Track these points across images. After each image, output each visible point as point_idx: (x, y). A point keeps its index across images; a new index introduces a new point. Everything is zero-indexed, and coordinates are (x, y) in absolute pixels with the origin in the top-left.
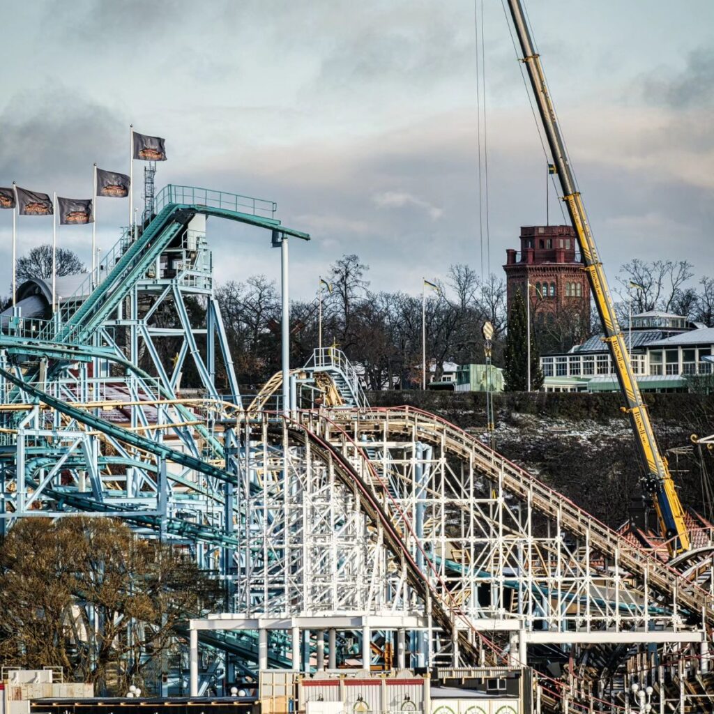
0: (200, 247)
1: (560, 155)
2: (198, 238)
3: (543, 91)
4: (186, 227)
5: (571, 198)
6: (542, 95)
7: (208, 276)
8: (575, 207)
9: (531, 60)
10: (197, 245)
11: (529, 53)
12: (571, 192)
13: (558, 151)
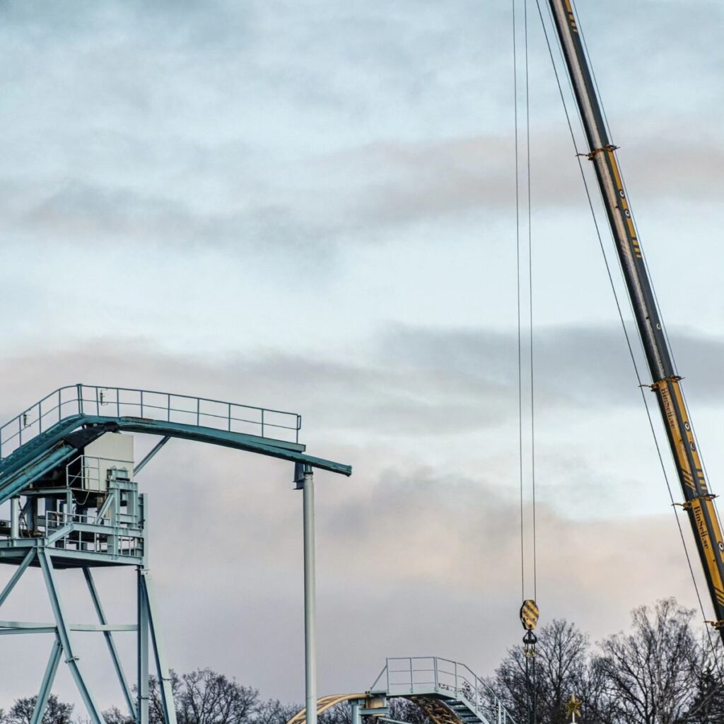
0: (112, 485)
1: (645, 314)
2: (110, 472)
3: (620, 206)
4: (81, 451)
5: (664, 386)
6: (617, 213)
7: (137, 534)
8: (670, 400)
9: (601, 155)
10: (108, 483)
11: (599, 145)
12: (662, 376)
13: (643, 308)
